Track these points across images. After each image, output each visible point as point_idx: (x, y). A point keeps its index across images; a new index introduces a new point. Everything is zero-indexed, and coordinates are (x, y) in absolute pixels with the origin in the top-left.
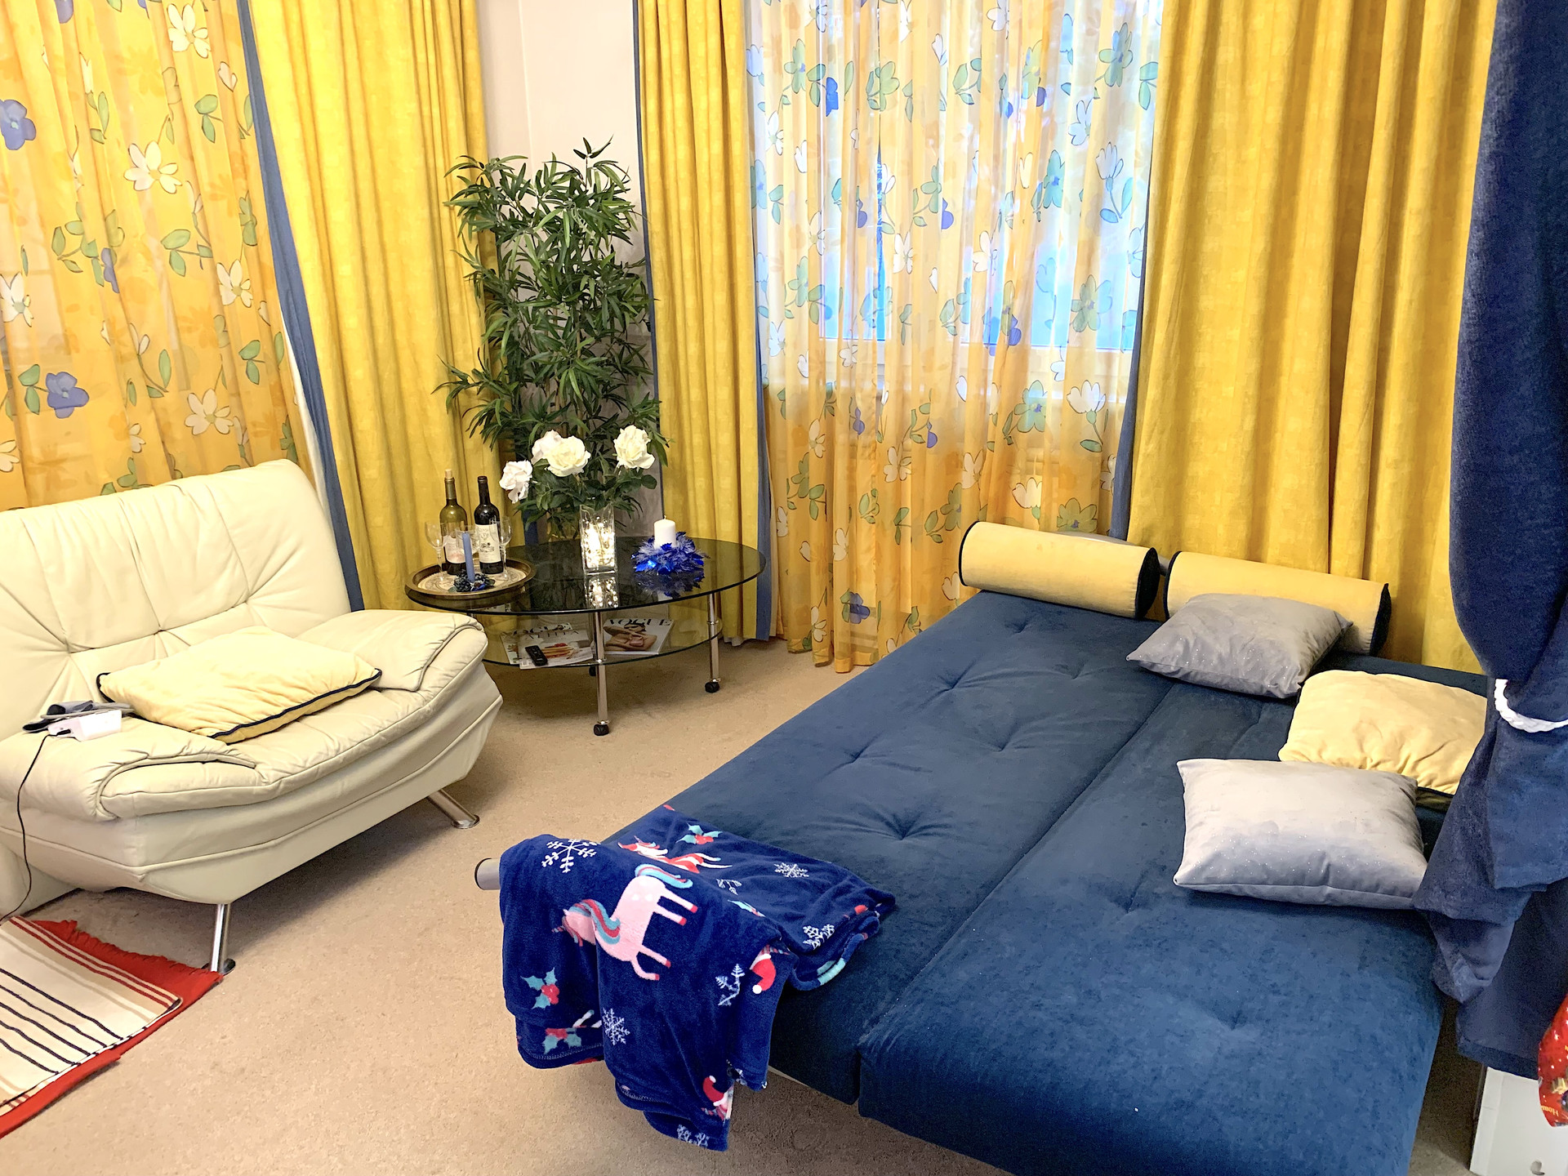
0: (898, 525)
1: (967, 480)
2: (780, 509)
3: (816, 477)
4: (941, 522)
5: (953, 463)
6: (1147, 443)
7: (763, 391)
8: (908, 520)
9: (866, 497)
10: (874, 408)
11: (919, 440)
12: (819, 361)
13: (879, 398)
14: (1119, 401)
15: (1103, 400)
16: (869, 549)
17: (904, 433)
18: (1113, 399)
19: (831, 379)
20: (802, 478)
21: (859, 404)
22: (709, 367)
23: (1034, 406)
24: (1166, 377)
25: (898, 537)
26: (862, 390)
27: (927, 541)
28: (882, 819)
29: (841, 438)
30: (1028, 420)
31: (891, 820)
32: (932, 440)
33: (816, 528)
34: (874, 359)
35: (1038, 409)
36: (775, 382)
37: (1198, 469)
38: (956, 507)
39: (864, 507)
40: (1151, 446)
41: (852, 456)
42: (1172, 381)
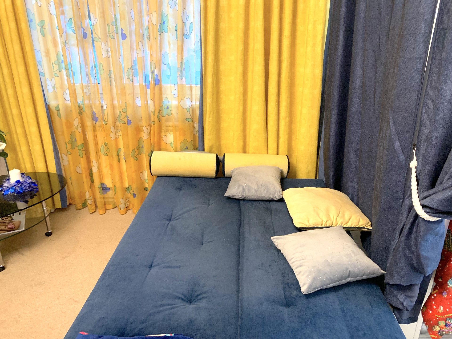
0: (118, 155)
1: (144, 136)
2: (63, 155)
3: (79, 141)
4: (137, 153)
5: (138, 130)
6: (209, 118)
7: (48, 107)
8: (122, 152)
9: (103, 146)
10: (101, 111)
11: (123, 122)
12: (73, 94)
13: (102, 107)
14: (196, 103)
15: (191, 103)
16: (106, 166)
17: (115, 120)
18: (194, 103)
19: (80, 101)
20: (73, 141)
21: (94, 110)
22: (20, 99)
23: (166, 107)
24: (213, 94)
25: (119, 160)
26: (95, 104)
27: (132, 160)
28: (179, 298)
29: (89, 123)
30: (165, 112)
31: (183, 297)
32: (129, 122)
33: (83, 161)
34: (98, 92)
35: (168, 108)
36: (53, 103)
37: (224, 125)
38: (141, 146)
39: (102, 150)
40: (210, 119)
41: (94, 130)
42: (215, 96)
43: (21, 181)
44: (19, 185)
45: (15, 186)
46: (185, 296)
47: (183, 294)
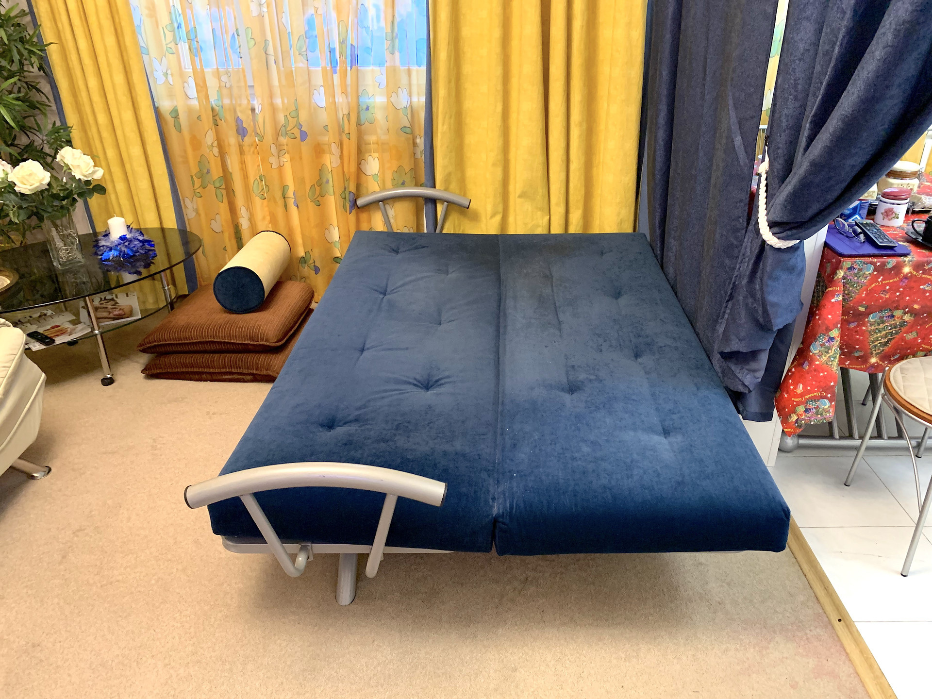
0: (284, 198)
1: (331, 161)
2: (186, 199)
3: (216, 172)
4: (318, 192)
5: (319, 150)
6: (443, 125)
7: (157, 110)
8: (290, 193)
9: (256, 181)
10: (251, 117)
11: (293, 136)
12: (202, 87)
13: (253, 110)
14: (420, 100)
15: (409, 100)
16: (264, 218)
17: (277, 135)
18: (415, 99)
19: (213, 99)
20: (203, 174)
21: (240, 115)
22: (110, 96)
23: (365, 107)
24: (450, 82)
25: (286, 206)
26: (240, 105)
27: (311, 206)
28: (410, 383)
29: (232, 140)
30: (364, 116)
31: (415, 383)
32: (304, 136)
33: (223, 207)
34: (245, 81)
35: (367, 109)
36: (165, 105)
37: (470, 139)
38: (325, 180)
39: (255, 189)
40: (445, 127)
41: (242, 152)
42: (453, 84)
43: (128, 236)
44: (126, 244)
45: (119, 244)
46: (419, 382)
47: (415, 379)
